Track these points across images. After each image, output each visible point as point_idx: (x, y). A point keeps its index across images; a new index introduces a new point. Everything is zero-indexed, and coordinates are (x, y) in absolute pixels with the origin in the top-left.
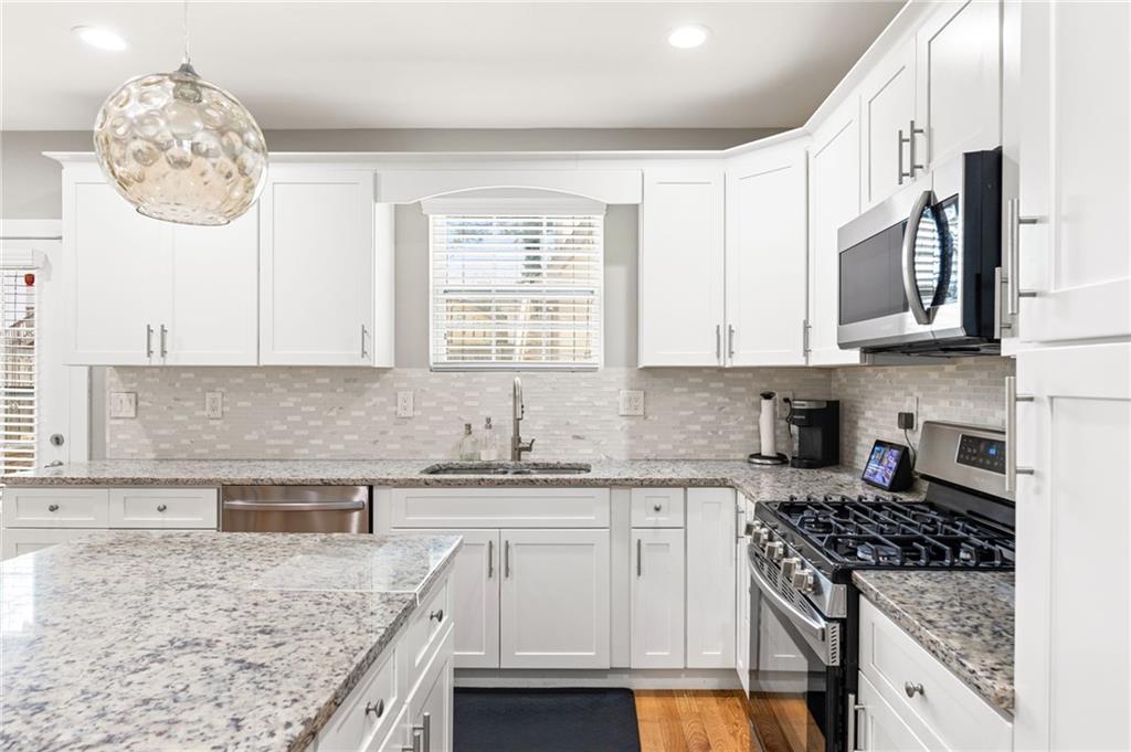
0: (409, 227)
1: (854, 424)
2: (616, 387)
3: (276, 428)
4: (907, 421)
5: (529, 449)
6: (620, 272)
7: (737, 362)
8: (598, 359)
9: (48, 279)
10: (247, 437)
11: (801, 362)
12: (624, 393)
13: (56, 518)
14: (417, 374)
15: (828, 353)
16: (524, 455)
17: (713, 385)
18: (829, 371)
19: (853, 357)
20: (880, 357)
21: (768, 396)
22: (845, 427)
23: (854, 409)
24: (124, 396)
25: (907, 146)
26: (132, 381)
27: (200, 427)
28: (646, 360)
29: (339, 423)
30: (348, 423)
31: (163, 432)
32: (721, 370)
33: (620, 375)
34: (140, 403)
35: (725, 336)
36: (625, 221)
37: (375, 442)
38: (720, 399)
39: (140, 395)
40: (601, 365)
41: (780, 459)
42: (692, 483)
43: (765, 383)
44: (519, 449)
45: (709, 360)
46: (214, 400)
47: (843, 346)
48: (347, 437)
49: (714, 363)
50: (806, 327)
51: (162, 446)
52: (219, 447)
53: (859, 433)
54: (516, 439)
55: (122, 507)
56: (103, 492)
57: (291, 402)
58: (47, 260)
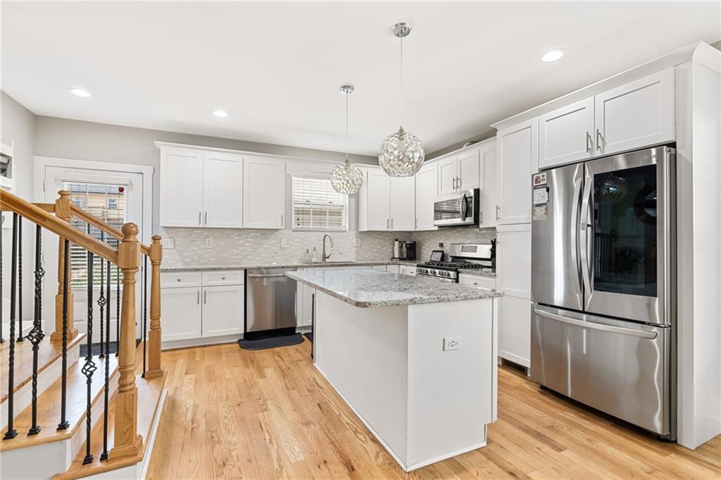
1: (421, 248)
2: (352, 237)
3: (235, 252)
4: (441, 245)
5: (328, 257)
6: (353, 200)
7: (394, 230)
8: (347, 228)
9: (132, 190)
10: (223, 256)
12: (355, 239)
13: (180, 284)
14: (288, 232)
15: (424, 227)
16: (327, 260)
17: (380, 237)
19: (436, 228)
20: (443, 228)
21: (397, 240)
22: (417, 249)
23: (420, 243)
24: (169, 240)
25: (455, 182)
26: (172, 234)
27: (203, 252)
29: (259, 250)
30: (262, 250)
31: (186, 254)
33: (353, 233)
34: (177, 243)
35: (390, 222)
37: (273, 257)
38: (382, 241)
39: (176, 239)
40: (347, 231)
41: (401, 259)
44: (325, 257)
45: (384, 229)
46: (209, 241)
47: (435, 225)
48: (262, 255)
49: (386, 229)
50: (417, 220)
51: (186, 260)
52: (211, 259)
53: (422, 250)
54: (324, 254)
55: (208, 278)
56: (199, 273)
57: (241, 242)
58: (131, 182)
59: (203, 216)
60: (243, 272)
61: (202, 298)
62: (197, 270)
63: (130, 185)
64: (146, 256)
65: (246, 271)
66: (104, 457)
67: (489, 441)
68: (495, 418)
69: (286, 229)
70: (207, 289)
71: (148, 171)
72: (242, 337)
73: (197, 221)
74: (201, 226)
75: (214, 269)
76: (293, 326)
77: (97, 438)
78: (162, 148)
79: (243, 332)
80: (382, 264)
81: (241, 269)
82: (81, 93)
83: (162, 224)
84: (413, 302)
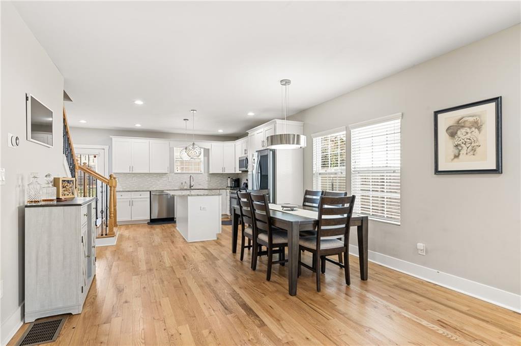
0: (171, 151)
6: (206, 158)
7: (226, 172)
8: (203, 172)
9: (100, 156)
11: (234, 172)
12: (207, 178)
13: (122, 197)
14: (173, 174)
15: (238, 171)
16: (192, 188)
18: (238, 174)
19: (241, 172)
21: (229, 178)
25: (245, 151)
28: (211, 172)
29: (158, 183)
30: (160, 183)
32: (222, 174)
33: (206, 174)
35: (224, 169)
36: (207, 152)
37: (165, 186)
38: (222, 178)
41: (231, 187)
42: (221, 189)
43: (229, 175)
44: (191, 187)
47: (240, 171)
49: (222, 172)
50: (235, 168)
52: (135, 187)
54: (190, 185)
55: (133, 195)
56: (130, 193)
57: (149, 179)
58: (99, 153)
59: (132, 168)
60: (149, 192)
61: (131, 203)
62: (129, 191)
63: (99, 154)
64: (107, 186)
65: (150, 192)
66: (106, 235)
67: (218, 239)
68: (221, 232)
69: (170, 173)
70: (134, 200)
71: (106, 148)
72: (149, 221)
73: (129, 170)
74: (131, 172)
75: (136, 191)
76: (173, 217)
77: (104, 231)
78: (113, 138)
79: (149, 219)
80: (217, 189)
81: (148, 191)
82: (83, 121)
83: (113, 172)
84: (189, 195)
